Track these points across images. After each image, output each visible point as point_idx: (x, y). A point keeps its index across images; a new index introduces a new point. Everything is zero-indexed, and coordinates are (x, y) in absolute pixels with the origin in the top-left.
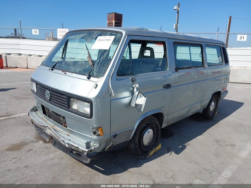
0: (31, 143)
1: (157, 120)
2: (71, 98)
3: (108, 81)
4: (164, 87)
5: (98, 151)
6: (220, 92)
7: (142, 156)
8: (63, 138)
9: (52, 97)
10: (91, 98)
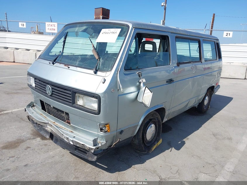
0: (28, 140)
1: (159, 115)
2: (76, 93)
3: (116, 75)
4: (167, 82)
5: (105, 148)
6: (213, 87)
7: (145, 151)
8: (66, 135)
9: (53, 93)
10: (100, 93)
